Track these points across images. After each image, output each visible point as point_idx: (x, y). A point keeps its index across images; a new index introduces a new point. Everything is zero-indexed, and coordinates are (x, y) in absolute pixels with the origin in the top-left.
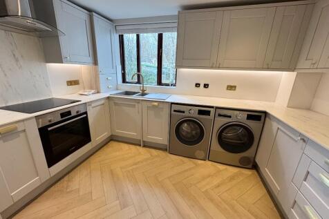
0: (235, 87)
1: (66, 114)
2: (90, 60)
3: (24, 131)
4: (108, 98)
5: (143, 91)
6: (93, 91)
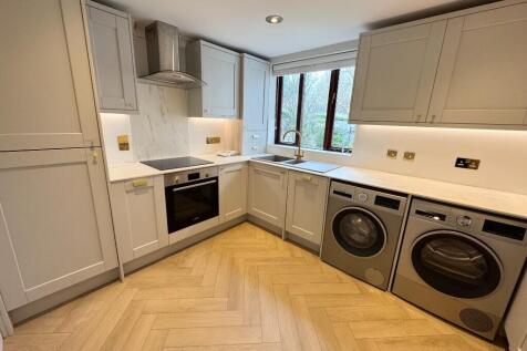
0: (477, 163)
1: (194, 176)
2: (234, 112)
3: (153, 187)
4: (248, 162)
5: (299, 156)
6: (233, 152)
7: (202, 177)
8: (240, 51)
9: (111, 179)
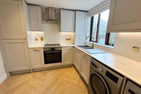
2: (73, 30)
3: (40, 51)
4: (74, 47)
5: (93, 46)
7: (55, 50)
8: (75, 11)
9: (29, 47)
